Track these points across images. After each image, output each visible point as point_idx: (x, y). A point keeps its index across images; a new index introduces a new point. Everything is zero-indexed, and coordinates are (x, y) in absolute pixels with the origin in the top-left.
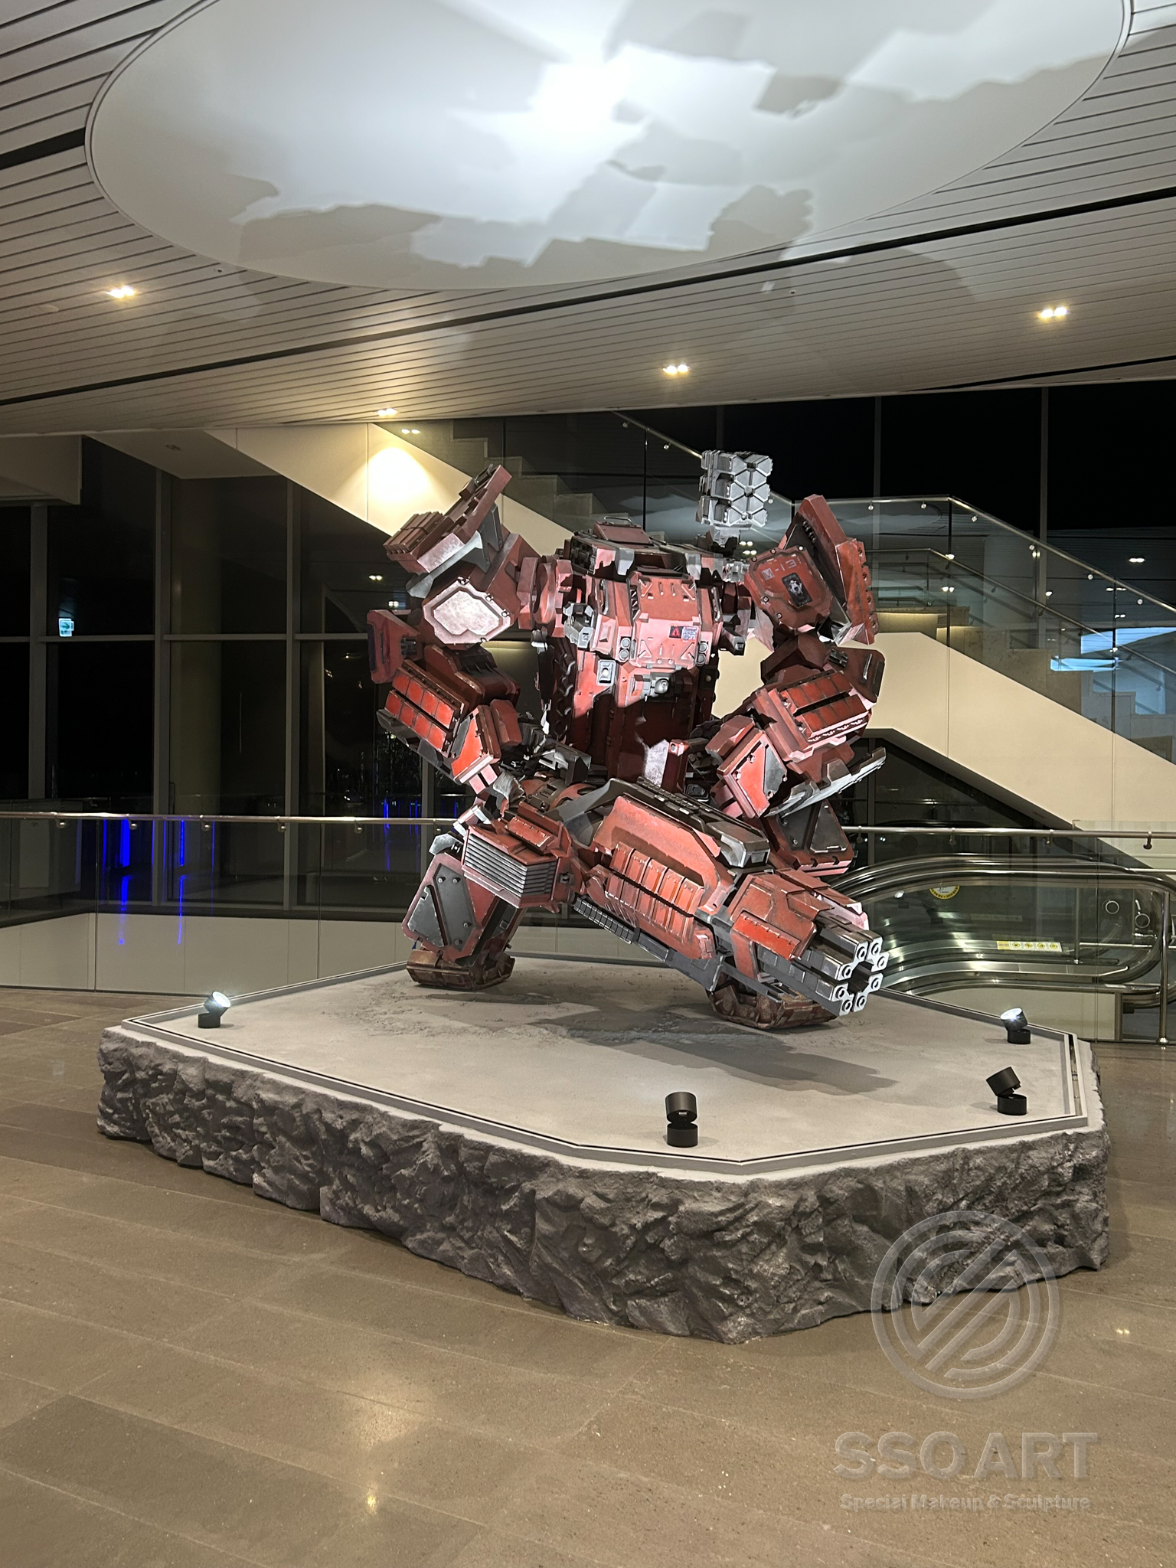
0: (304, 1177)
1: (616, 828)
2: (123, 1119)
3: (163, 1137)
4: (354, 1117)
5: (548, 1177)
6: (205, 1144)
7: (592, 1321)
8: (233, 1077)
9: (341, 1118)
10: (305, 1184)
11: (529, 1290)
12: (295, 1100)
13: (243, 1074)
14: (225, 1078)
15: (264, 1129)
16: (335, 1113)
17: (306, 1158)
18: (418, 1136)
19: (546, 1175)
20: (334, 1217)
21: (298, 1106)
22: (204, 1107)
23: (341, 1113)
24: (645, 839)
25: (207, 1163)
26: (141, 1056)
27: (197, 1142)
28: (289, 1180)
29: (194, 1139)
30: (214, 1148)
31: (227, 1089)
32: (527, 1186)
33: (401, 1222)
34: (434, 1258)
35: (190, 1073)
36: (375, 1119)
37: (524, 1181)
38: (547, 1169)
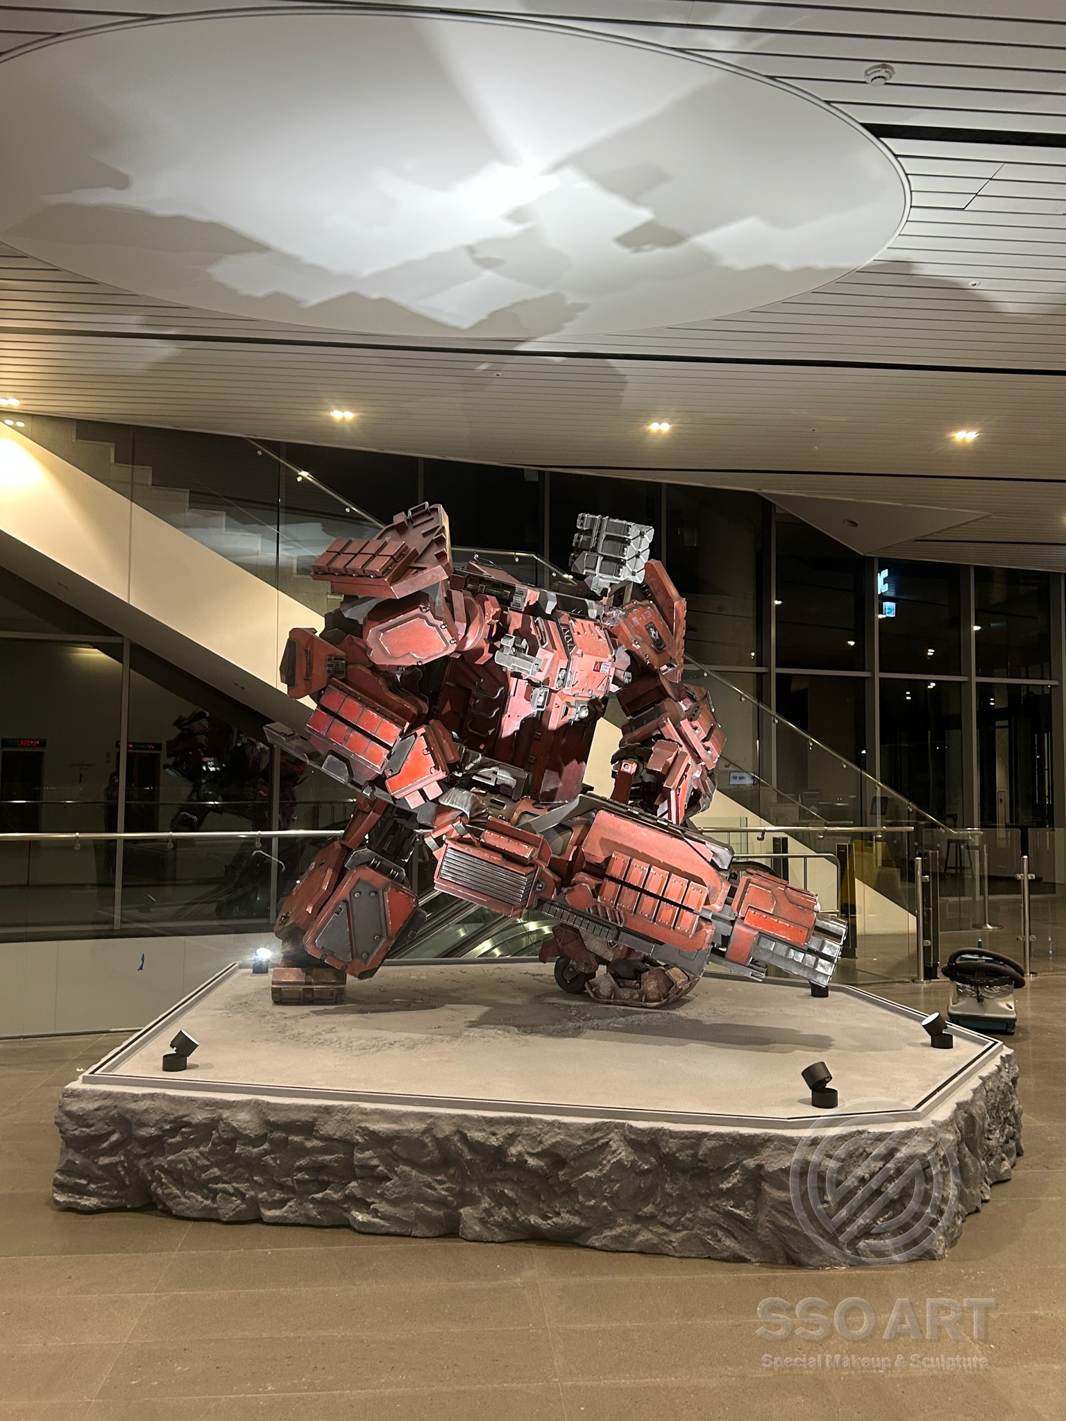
0: (441, 1202)
1: (602, 839)
2: (105, 1188)
3: (187, 1197)
4: (511, 1131)
5: (773, 1150)
6: (265, 1193)
7: (832, 1269)
8: (315, 1115)
9: (494, 1134)
10: (439, 1209)
11: (755, 1256)
12: (424, 1126)
13: (328, 1110)
14: (303, 1116)
15: (375, 1162)
16: (485, 1131)
17: (441, 1182)
18: (601, 1138)
19: (770, 1150)
20: (486, 1235)
21: (427, 1131)
22: (266, 1153)
23: (492, 1129)
24: (636, 848)
25: (269, 1213)
26: (146, 1111)
27: (252, 1193)
28: (417, 1209)
29: (247, 1190)
30: (278, 1195)
32: (751, 1163)
33: (583, 1224)
34: (632, 1249)
35: (242, 1119)
36: (541, 1129)
37: (745, 1159)
38: (768, 1144)
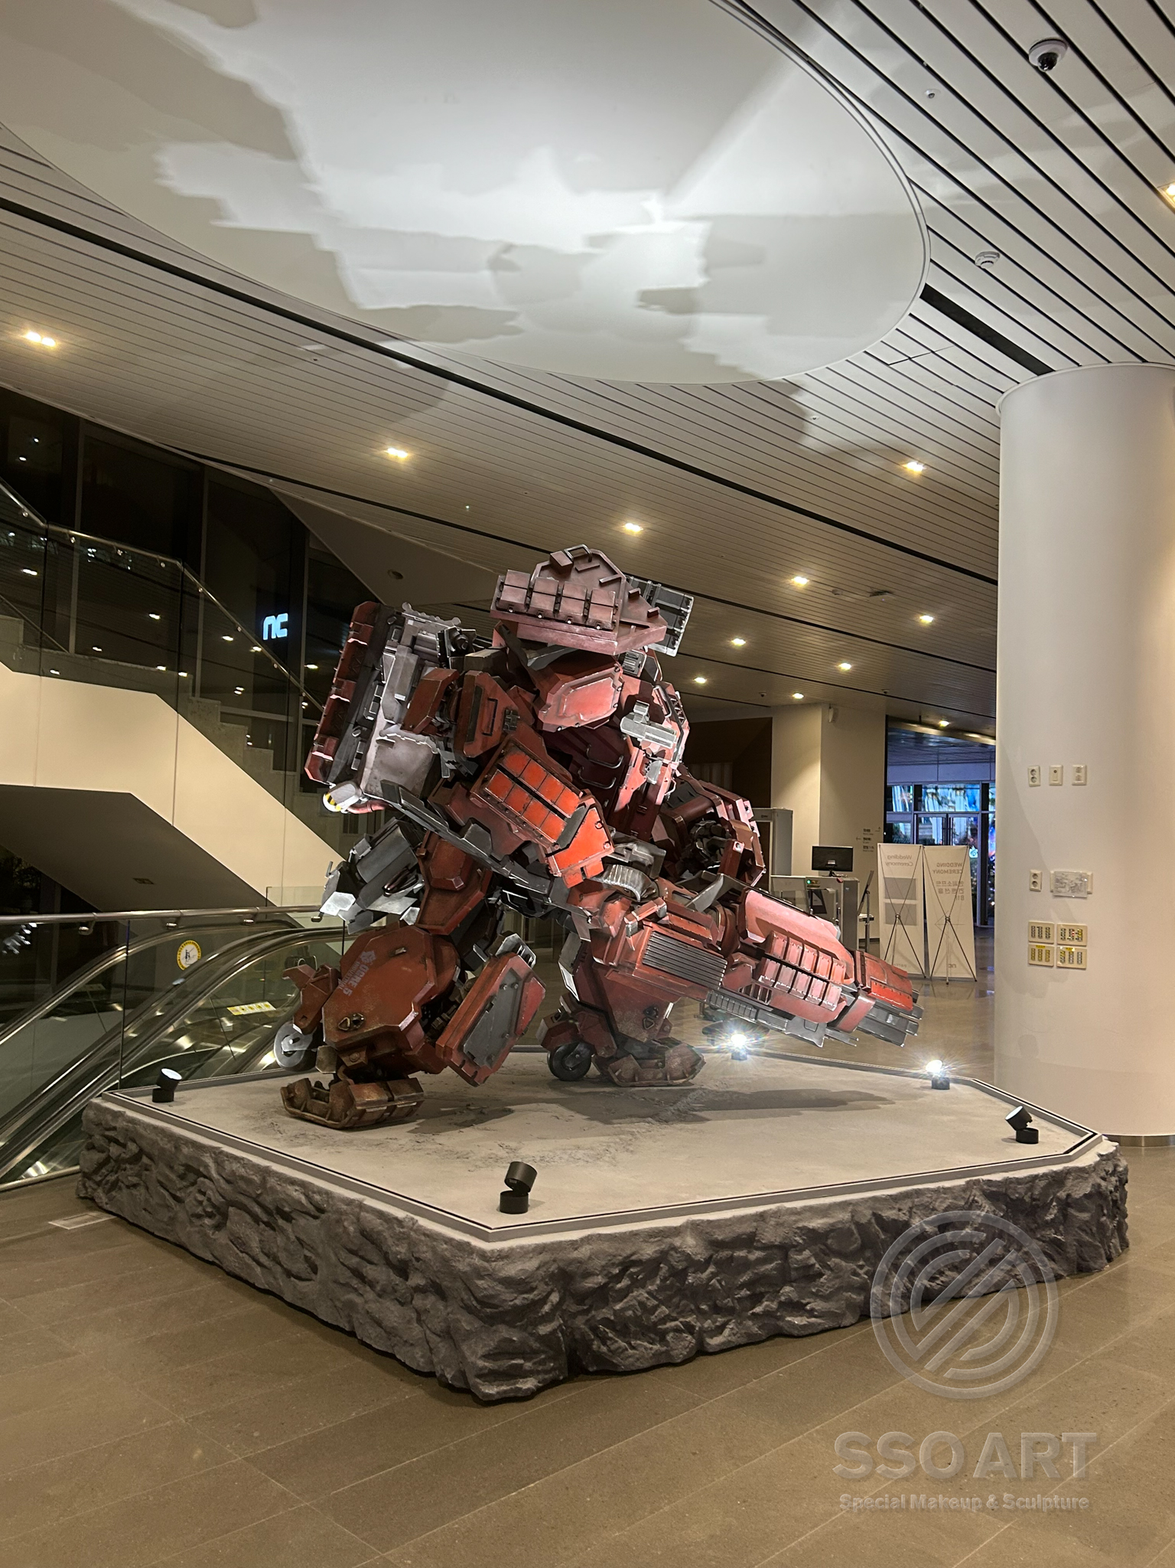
0: (861, 1287)
1: (758, 920)
4: (911, 1204)
6: (709, 1321)
8: (755, 1224)
9: (900, 1210)
11: (1066, 1272)
12: (850, 1214)
13: (762, 1216)
14: (747, 1228)
15: (813, 1261)
16: (894, 1208)
17: (861, 1267)
18: (970, 1196)
21: (852, 1218)
25: (715, 1341)
26: (589, 1258)
27: (699, 1324)
28: (847, 1299)
29: (696, 1322)
30: (720, 1320)
31: (749, 1241)
32: (1062, 1194)
37: (1058, 1192)
38: (1068, 1176)
